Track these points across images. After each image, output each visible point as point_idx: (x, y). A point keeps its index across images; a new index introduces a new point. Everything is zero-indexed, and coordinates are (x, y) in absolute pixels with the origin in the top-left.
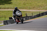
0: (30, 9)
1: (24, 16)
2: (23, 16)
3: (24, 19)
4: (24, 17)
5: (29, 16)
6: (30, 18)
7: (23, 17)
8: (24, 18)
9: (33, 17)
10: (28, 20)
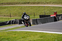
7: (58, 15)
8: (60, 16)
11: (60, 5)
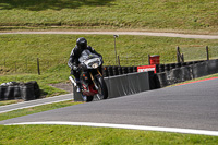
0: (197, 26)
1: (166, 63)
2: (161, 63)
3: (170, 76)
4: (168, 65)
5: (191, 63)
6: (195, 72)
7: (163, 66)
8: (168, 69)
9: (213, 65)
10: (186, 79)
11: (171, 30)
